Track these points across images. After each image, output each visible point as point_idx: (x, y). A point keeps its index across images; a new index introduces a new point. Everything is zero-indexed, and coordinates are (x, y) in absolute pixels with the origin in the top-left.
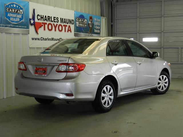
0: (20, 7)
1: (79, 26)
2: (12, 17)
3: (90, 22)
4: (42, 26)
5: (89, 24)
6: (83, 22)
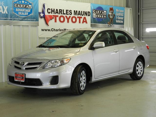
0: (29, 3)
1: (96, 17)
2: (20, 12)
3: (110, 14)
4: (53, 18)
5: (109, 15)
6: (101, 13)
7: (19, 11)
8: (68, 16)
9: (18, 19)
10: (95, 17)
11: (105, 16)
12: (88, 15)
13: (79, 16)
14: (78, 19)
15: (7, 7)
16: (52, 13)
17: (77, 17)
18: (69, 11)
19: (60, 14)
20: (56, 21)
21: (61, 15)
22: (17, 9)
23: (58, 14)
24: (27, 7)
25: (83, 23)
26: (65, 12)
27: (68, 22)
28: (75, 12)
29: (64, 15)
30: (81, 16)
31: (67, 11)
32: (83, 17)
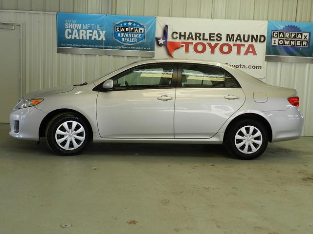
6: (294, 37)
7: (123, 37)
8: (213, 43)
9: (120, 47)
10: (277, 44)
11: (304, 43)
12: (260, 41)
13: (238, 42)
14: (235, 49)
15: (104, 32)
16: (180, 38)
17: (232, 45)
18: (215, 36)
19: (196, 39)
20: (187, 50)
21: (198, 41)
22: (119, 34)
23: (193, 39)
24: (136, 30)
25: (246, 53)
26: (207, 37)
27: (213, 52)
28: (230, 37)
29: (205, 42)
30: (243, 43)
31: (212, 35)
32: (247, 44)
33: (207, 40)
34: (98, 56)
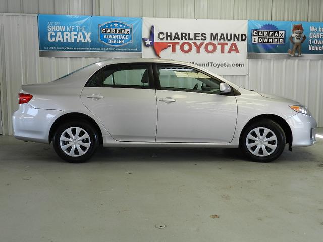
0: (126, 26)
1: (259, 42)
6: (272, 35)
7: (110, 39)
8: (198, 43)
9: (107, 49)
11: (281, 41)
12: (242, 40)
13: (222, 41)
14: (219, 48)
16: (167, 39)
17: (216, 44)
18: (200, 35)
19: (182, 39)
20: (174, 50)
21: (184, 41)
22: (105, 35)
23: (179, 39)
24: (123, 31)
25: (229, 52)
26: (192, 37)
27: (198, 51)
28: (214, 37)
29: (191, 42)
30: (226, 42)
31: (197, 35)
32: (230, 43)
33: (192, 39)
34: (84, 58)
